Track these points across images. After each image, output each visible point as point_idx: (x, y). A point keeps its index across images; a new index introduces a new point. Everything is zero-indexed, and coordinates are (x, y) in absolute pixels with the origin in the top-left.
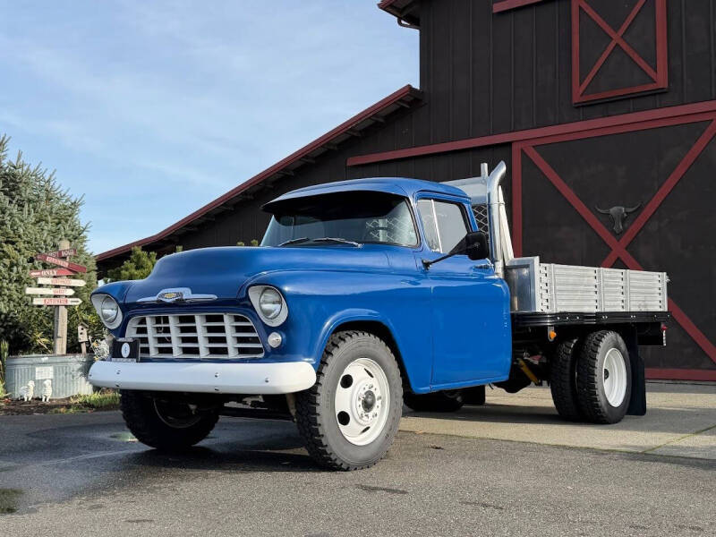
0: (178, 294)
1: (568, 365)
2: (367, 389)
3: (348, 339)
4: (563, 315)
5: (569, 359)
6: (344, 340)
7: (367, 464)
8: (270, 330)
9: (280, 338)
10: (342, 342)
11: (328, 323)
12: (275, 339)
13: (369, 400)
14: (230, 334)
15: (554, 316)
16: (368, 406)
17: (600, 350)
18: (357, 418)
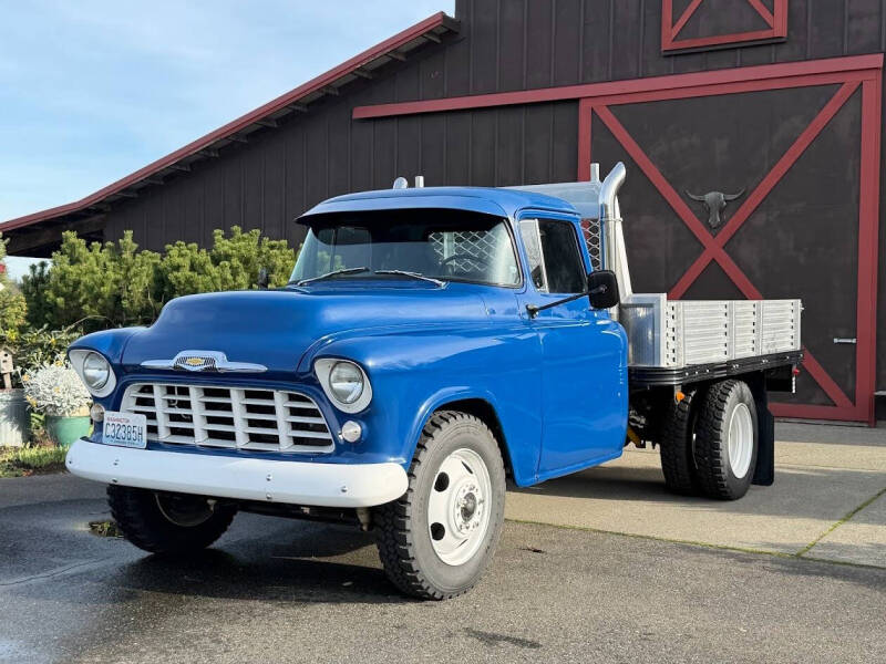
0: (208, 361)
1: (685, 426)
2: (467, 492)
3: (444, 425)
4: (692, 368)
5: (686, 418)
6: (439, 427)
7: (463, 589)
8: (343, 418)
9: (359, 429)
10: (438, 430)
11: (422, 408)
12: (352, 431)
13: (470, 506)
14: (282, 417)
15: (681, 372)
16: (467, 513)
17: (726, 407)
18: (455, 531)
